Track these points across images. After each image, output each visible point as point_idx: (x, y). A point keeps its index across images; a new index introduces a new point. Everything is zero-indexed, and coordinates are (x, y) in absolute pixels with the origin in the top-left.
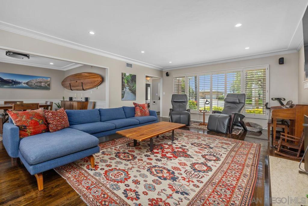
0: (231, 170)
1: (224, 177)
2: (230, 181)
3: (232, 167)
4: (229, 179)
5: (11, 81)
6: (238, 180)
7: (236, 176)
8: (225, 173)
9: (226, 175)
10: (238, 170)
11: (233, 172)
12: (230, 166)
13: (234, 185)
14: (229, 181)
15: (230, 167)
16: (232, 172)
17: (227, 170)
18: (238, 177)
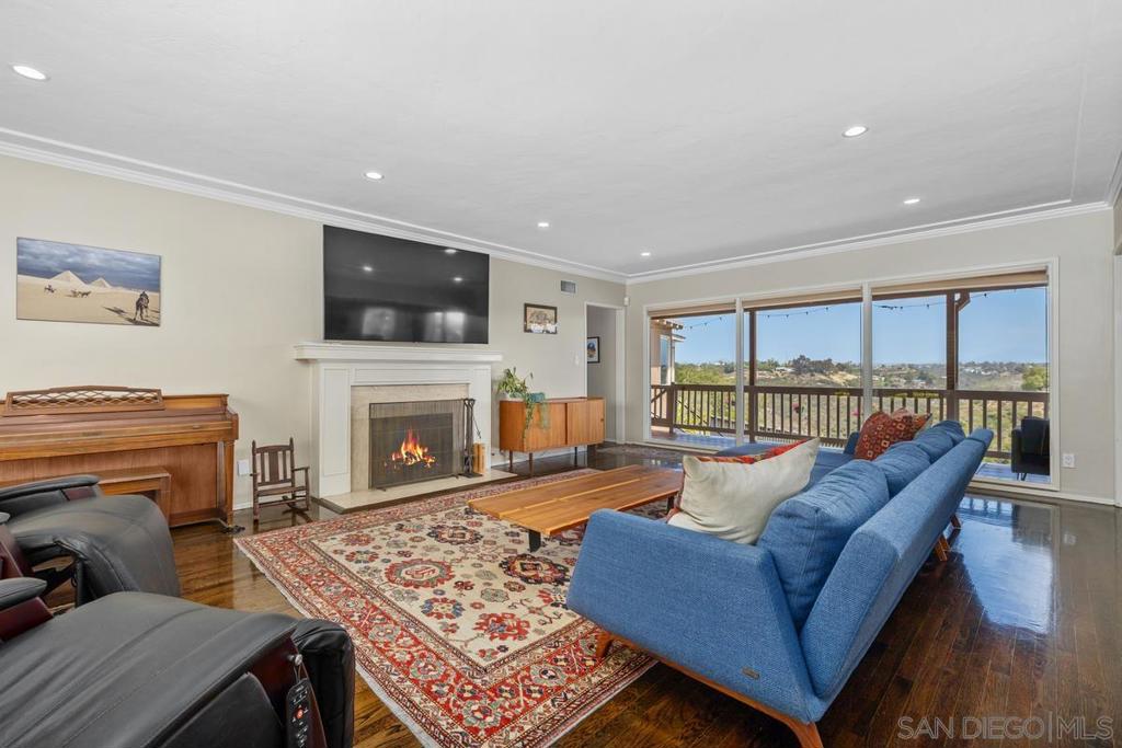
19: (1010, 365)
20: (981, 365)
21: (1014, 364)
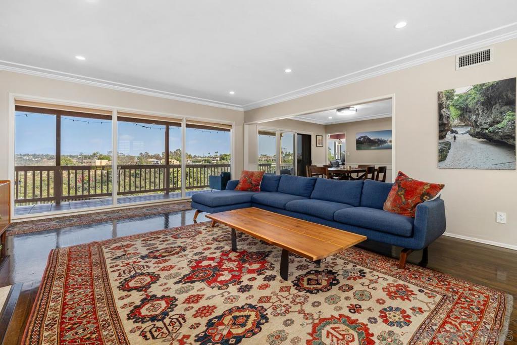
0: (88, 313)
1: (91, 293)
2: (76, 295)
3: (89, 322)
4: (80, 296)
5: (377, 141)
6: (64, 304)
7: (71, 309)
8: (93, 299)
9: (90, 299)
10: (73, 322)
11: (79, 311)
12: (96, 318)
13: (67, 294)
14: (79, 294)
15: (94, 316)
16: (83, 310)
17: (94, 308)
18: (66, 308)
19: (47, 155)
20: (32, 155)
21: (49, 155)
